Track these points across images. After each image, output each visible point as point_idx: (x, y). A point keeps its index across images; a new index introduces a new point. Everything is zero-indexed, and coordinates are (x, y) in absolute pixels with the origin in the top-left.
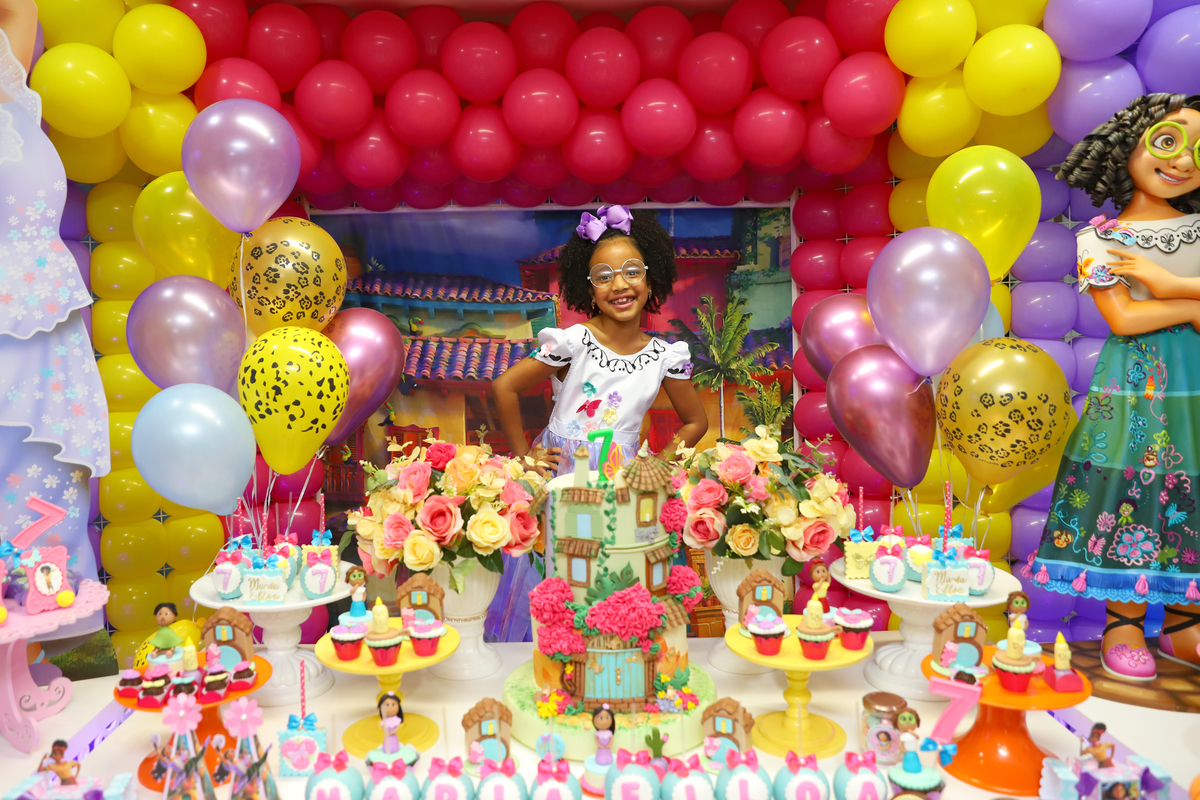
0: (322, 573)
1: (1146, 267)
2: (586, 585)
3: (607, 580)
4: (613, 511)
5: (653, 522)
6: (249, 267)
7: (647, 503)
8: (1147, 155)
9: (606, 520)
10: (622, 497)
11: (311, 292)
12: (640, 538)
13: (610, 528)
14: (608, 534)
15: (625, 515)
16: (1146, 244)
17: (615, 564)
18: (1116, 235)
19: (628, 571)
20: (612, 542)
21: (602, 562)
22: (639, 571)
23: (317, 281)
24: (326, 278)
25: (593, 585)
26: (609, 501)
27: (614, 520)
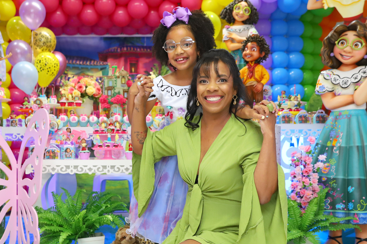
0: (54, 99)
1: (235, 36)
2: (111, 96)
3: (115, 94)
4: (116, 80)
5: (125, 83)
6: (35, 38)
7: (123, 80)
8: (235, 12)
9: (115, 82)
10: (118, 77)
11: (49, 44)
12: (122, 86)
13: (116, 84)
14: (115, 85)
15: (119, 81)
16: (235, 31)
17: (117, 91)
18: (230, 29)
19: (119, 93)
20: (116, 86)
21: (114, 91)
22: (122, 93)
23: (50, 42)
24: (52, 41)
25: (112, 95)
26: (116, 78)
27: (116, 82)
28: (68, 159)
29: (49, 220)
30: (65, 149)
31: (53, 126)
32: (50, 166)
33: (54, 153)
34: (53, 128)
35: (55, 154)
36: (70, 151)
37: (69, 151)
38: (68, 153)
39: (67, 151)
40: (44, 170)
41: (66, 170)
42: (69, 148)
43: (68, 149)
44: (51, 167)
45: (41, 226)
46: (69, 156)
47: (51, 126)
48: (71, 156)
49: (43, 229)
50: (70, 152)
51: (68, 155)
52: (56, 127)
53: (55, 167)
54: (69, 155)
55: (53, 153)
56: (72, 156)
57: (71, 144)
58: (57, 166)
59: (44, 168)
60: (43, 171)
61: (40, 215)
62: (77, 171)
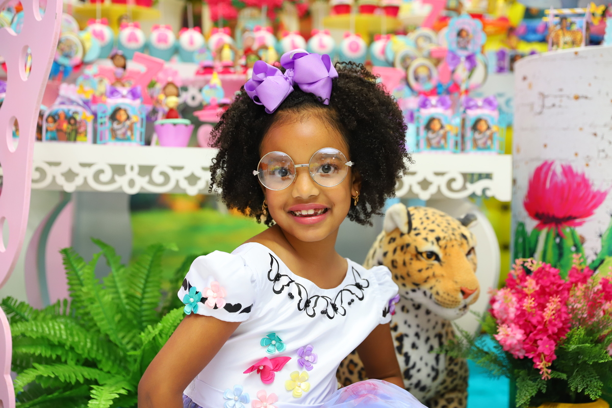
28: (119, 143)
29: (52, 346)
30: (110, 112)
31: (67, 50)
32: (57, 164)
33: (72, 121)
34: (67, 56)
35: (78, 125)
36: (128, 118)
37: (124, 117)
38: (119, 122)
39: (118, 116)
40: (37, 175)
41: (112, 181)
42: (123, 107)
43: (122, 113)
44: (64, 168)
45: (19, 365)
46: (125, 134)
47: (62, 50)
48: (129, 133)
49: (29, 377)
50: (128, 123)
51: (118, 129)
52: (77, 52)
53: (77, 169)
54: (123, 130)
55: (69, 123)
56: (132, 134)
57: (130, 96)
58: (83, 165)
59: (38, 169)
60: (34, 181)
61: (20, 327)
62: (151, 182)
